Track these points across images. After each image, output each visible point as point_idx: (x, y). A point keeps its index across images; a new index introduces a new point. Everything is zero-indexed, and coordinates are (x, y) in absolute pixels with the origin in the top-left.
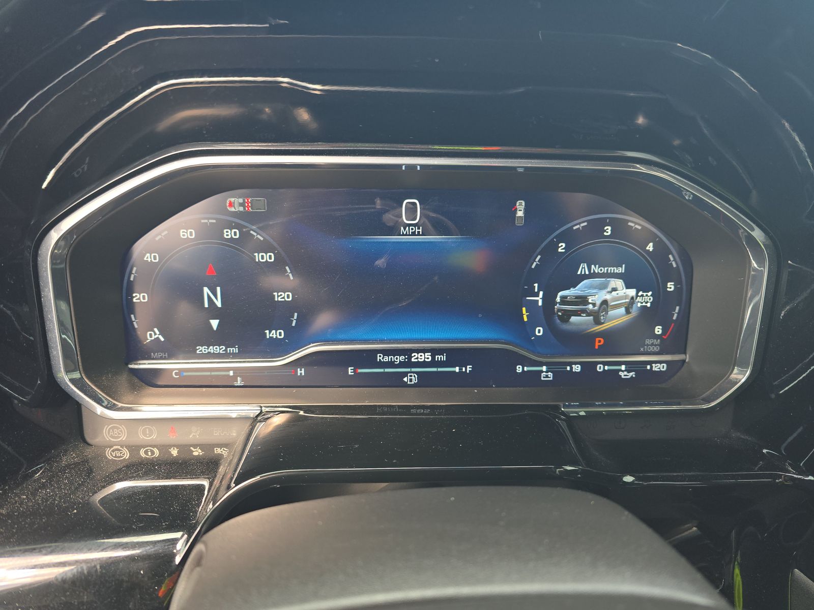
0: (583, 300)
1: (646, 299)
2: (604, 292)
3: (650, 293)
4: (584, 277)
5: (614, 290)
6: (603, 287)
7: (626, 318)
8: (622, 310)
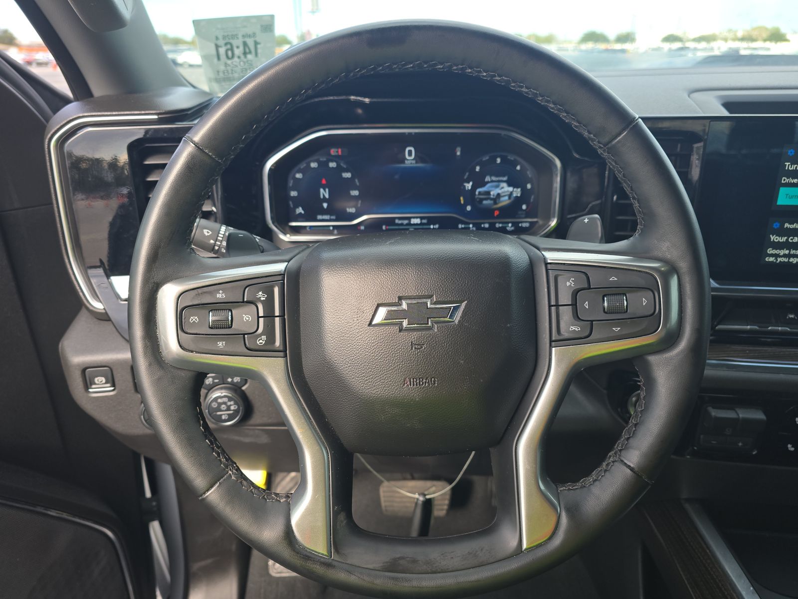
0: (488, 193)
1: (518, 192)
2: (498, 189)
3: (519, 189)
4: (488, 182)
5: (503, 188)
6: (497, 187)
7: (509, 202)
8: (507, 198)
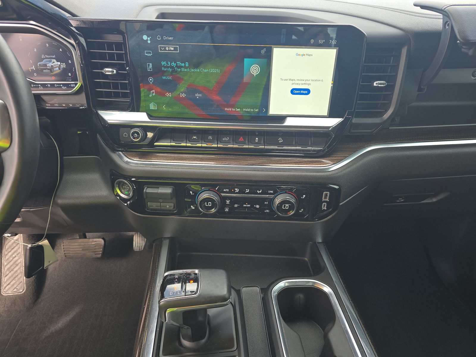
1: (63, 65)
2: (51, 63)
3: (64, 64)
4: (44, 59)
5: (54, 62)
7: (59, 71)
8: (58, 68)
